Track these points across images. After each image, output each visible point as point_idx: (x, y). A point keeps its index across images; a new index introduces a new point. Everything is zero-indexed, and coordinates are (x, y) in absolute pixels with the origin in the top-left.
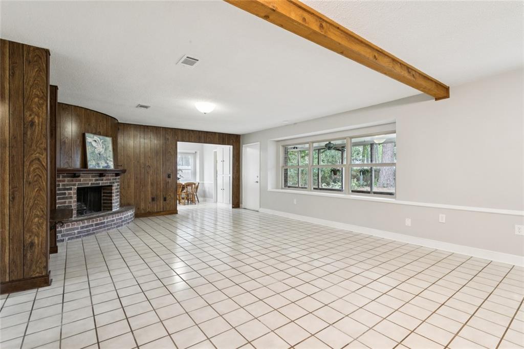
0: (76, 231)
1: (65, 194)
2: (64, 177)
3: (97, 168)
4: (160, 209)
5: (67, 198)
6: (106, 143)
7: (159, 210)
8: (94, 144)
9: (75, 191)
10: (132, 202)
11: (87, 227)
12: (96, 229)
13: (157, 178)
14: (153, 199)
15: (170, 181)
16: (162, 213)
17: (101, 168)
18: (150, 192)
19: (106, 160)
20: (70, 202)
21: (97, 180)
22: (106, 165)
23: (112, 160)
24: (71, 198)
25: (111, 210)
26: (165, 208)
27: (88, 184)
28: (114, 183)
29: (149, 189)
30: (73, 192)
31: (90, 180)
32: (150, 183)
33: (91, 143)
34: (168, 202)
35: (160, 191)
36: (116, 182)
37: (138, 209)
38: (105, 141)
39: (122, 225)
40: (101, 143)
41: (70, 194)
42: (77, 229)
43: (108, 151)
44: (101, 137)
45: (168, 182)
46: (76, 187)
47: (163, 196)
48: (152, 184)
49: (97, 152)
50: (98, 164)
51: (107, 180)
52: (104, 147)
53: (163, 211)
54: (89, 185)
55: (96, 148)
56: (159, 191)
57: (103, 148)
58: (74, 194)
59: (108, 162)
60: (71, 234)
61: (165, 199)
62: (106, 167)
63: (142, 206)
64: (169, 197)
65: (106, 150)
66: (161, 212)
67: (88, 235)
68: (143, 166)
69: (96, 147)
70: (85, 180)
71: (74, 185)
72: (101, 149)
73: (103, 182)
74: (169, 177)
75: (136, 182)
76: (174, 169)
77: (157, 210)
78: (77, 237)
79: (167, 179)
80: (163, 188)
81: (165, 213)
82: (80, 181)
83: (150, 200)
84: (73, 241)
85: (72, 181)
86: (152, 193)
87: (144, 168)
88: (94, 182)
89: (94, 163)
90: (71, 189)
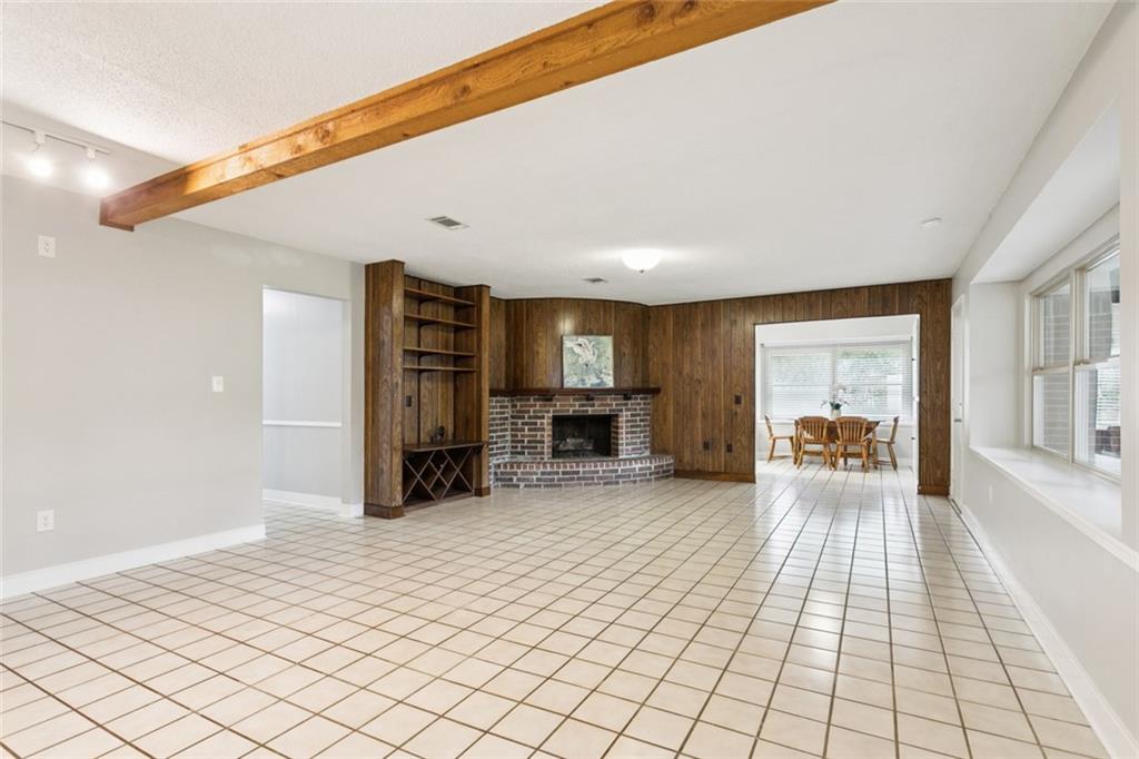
0: (535, 477)
1: (536, 424)
2: (535, 400)
3: (580, 386)
4: (720, 466)
5: (538, 430)
6: (600, 346)
7: (717, 469)
8: (577, 350)
9: (550, 421)
10: (671, 447)
11: (550, 473)
12: (564, 480)
13: (713, 403)
14: (706, 446)
15: (738, 410)
16: (723, 476)
17: (588, 386)
18: (700, 431)
19: (598, 374)
20: (542, 436)
21: (583, 406)
22: (598, 381)
23: (611, 372)
24: (543, 430)
25: (617, 455)
26: (729, 467)
27: (568, 411)
28: (621, 410)
29: (700, 426)
30: (546, 422)
31: (571, 406)
32: (700, 413)
33: (571, 349)
34: (735, 454)
35: (720, 431)
36: (627, 410)
37: (680, 461)
38: (599, 344)
39: (617, 483)
40: (590, 347)
41: (542, 424)
42: (536, 474)
43: (603, 359)
44: (591, 338)
45: (736, 413)
46: (551, 415)
47: (726, 441)
48: (704, 415)
49: (581, 361)
50: (583, 380)
51: (602, 405)
52: (596, 352)
53: (725, 473)
54: (571, 413)
55: (579, 356)
56: (716, 431)
57: (594, 354)
58: (548, 424)
59: (602, 376)
60: (528, 480)
61: (729, 449)
62: (599, 384)
63: (687, 456)
64: (738, 445)
65: (599, 357)
66: (719, 473)
67: (551, 486)
68: (687, 382)
69: (581, 353)
70: (564, 406)
71: (548, 412)
72: (590, 357)
73: (596, 408)
74: (738, 401)
75: (676, 412)
76: (747, 385)
77: (713, 467)
78: (536, 486)
79: (734, 406)
80: (726, 424)
81: (727, 477)
82: (555, 405)
83: (701, 447)
84: (530, 489)
85: (545, 406)
86: (704, 435)
87: (690, 384)
88: (577, 408)
89: (575, 379)
90: (543, 417)
